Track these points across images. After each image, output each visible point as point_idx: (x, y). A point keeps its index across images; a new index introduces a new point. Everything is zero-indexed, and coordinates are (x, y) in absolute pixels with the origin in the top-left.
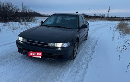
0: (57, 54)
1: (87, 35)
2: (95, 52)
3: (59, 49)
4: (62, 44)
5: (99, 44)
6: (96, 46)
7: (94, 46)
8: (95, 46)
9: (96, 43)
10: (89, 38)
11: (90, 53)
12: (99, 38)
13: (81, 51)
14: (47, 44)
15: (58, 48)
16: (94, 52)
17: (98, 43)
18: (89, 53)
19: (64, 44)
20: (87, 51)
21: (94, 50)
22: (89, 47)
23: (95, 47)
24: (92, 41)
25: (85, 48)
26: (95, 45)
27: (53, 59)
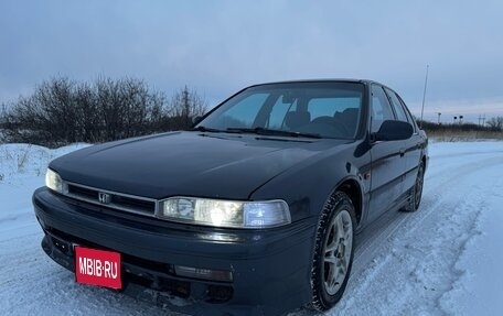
0: (205, 273)
1: (417, 188)
2: (468, 275)
3: (218, 238)
4: (236, 205)
5: (484, 233)
6: (472, 241)
7: (458, 243)
8: (463, 244)
9: (471, 228)
10: (431, 203)
11: (434, 278)
12: (483, 204)
13: (380, 265)
14: (150, 207)
15: (212, 229)
16: (460, 273)
17: (479, 227)
18: (430, 277)
19: (247, 205)
20: (418, 266)
21: (458, 266)
22: (429, 248)
23: (462, 247)
24: (447, 218)
25: (407, 247)
26: (464, 236)
27: (178, 302)
